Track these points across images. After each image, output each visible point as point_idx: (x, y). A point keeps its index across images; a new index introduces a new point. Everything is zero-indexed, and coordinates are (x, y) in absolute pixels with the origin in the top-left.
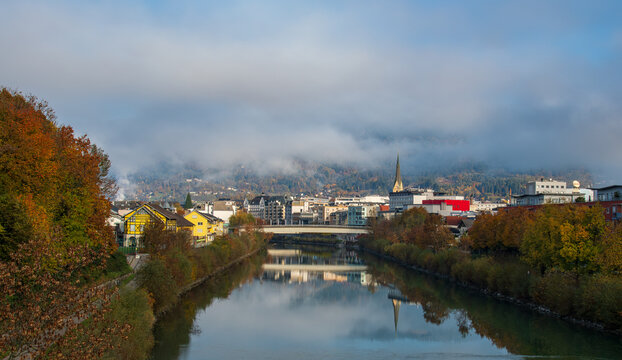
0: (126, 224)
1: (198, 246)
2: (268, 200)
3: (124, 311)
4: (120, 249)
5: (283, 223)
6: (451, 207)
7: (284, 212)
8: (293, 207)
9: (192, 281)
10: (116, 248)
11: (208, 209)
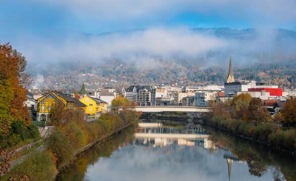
0: (38, 105)
1: (89, 120)
2: (138, 88)
3: (34, 166)
4: (33, 123)
5: (149, 105)
6: (269, 93)
7: (150, 97)
8: (156, 93)
9: (85, 145)
10: (31, 123)
11: (96, 95)
